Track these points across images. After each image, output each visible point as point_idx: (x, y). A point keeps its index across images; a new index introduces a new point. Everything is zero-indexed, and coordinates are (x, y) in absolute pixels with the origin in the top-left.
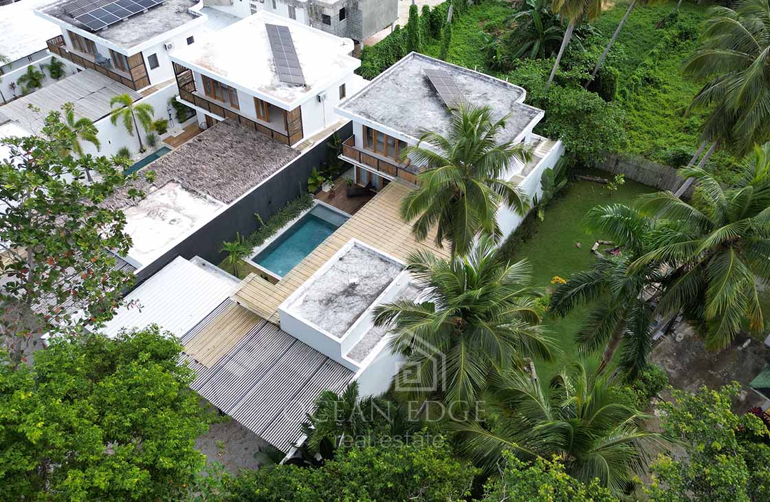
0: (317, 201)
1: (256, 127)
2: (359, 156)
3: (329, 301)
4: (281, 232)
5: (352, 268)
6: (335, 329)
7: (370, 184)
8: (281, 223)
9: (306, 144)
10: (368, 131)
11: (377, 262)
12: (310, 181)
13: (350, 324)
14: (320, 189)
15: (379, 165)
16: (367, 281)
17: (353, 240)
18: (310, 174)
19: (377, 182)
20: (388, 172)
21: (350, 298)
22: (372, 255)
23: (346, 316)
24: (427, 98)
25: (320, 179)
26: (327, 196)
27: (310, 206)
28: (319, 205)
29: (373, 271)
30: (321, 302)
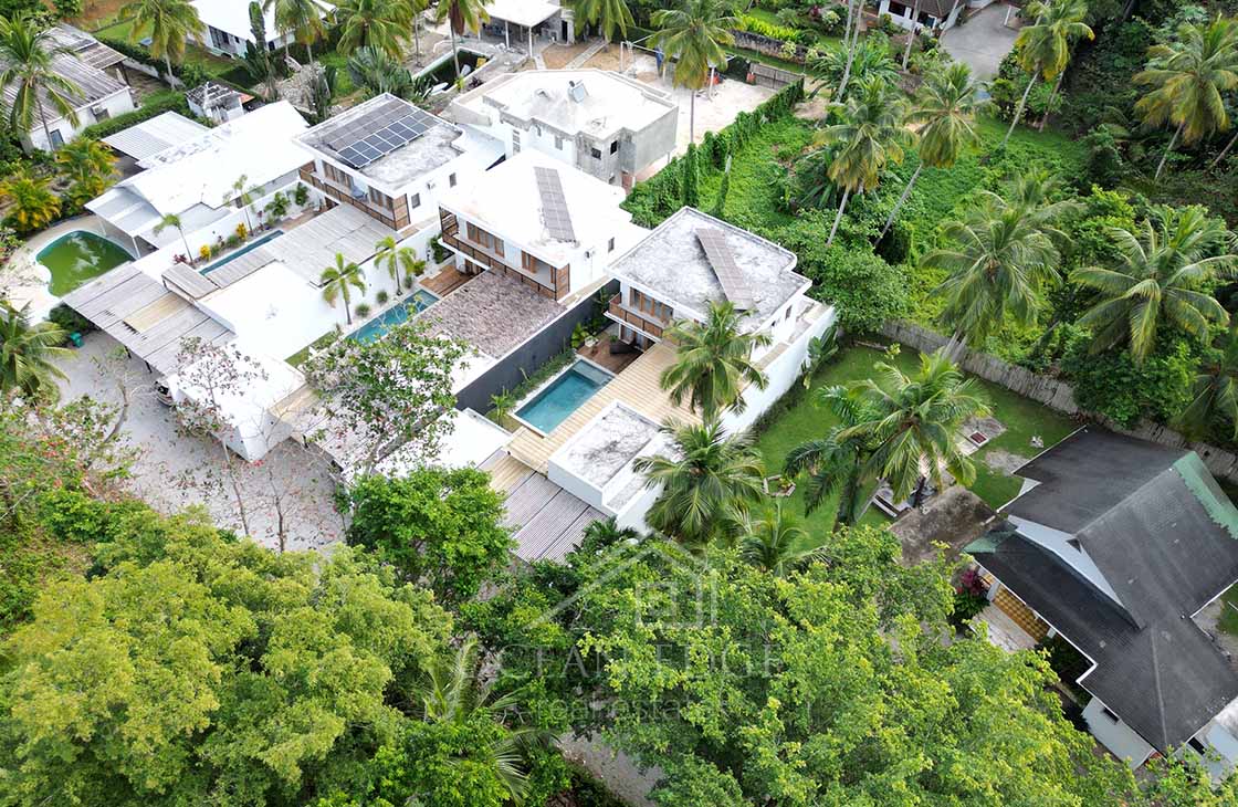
0: (579, 357)
1: (522, 279)
2: (625, 315)
3: (593, 456)
4: (543, 386)
5: (613, 427)
6: (597, 480)
7: (635, 342)
8: (543, 378)
9: (572, 299)
10: (635, 293)
11: (636, 423)
12: (574, 337)
13: (611, 477)
14: (583, 344)
15: (645, 325)
16: (627, 440)
17: (616, 401)
18: (573, 329)
19: (642, 341)
20: (653, 333)
21: (611, 454)
22: (633, 416)
23: (608, 470)
24: (696, 261)
25: (583, 334)
26: (589, 351)
27: (572, 361)
28: (582, 361)
29: (633, 430)
30: (585, 456)
